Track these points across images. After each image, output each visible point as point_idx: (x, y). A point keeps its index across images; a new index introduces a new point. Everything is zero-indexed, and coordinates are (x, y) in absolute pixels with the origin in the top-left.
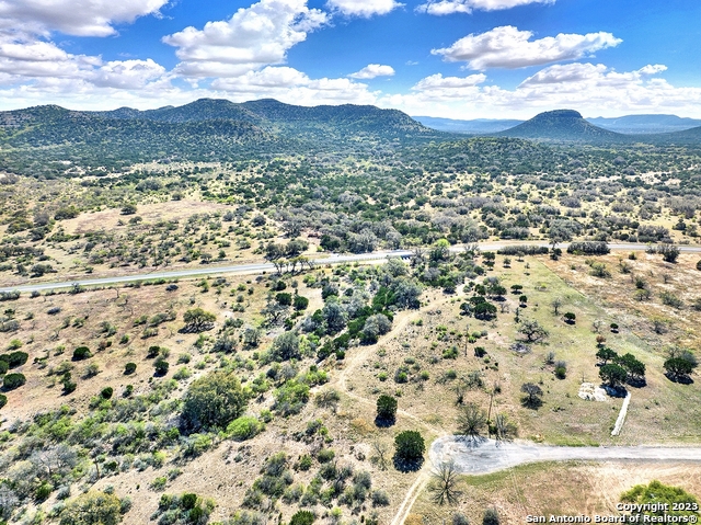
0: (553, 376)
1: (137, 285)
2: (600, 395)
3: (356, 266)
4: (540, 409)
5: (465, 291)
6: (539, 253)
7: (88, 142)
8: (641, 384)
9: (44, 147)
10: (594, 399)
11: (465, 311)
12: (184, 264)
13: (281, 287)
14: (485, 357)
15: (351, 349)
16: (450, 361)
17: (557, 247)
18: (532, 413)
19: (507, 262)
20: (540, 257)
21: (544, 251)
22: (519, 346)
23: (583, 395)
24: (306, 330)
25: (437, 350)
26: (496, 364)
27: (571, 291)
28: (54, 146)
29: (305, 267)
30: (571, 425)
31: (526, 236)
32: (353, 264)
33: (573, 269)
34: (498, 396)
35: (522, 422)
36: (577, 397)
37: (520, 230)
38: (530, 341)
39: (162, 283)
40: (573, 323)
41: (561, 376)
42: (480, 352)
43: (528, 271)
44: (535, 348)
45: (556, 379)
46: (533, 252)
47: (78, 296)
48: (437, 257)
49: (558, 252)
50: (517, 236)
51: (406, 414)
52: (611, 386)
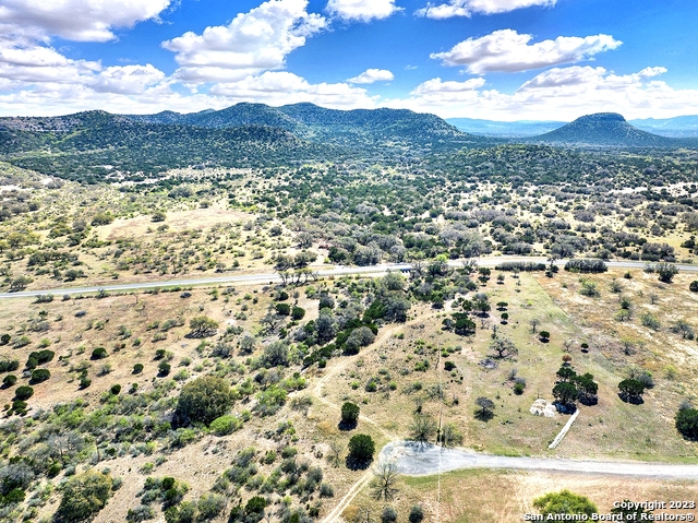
0: (512, 391)
1: (155, 292)
2: (550, 410)
3: (357, 278)
4: (490, 421)
5: (453, 306)
6: (536, 269)
7: (130, 147)
8: (593, 402)
9: (90, 152)
10: (542, 414)
11: (447, 326)
12: (200, 272)
13: (284, 297)
14: (454, 371)
15: (333, 359)
16: (420, 373)
17: (555, 264)
18: (482, 424)
19: (501, 278)
20: (535, 274)
21: (542, 267)
22: (488, 362)
23: (533, 410)
24: (299, 339)
25: (411, 362)
26: (462, 378)
27: (556, 309)
28: (98, 150)
29: (309, 278)
30: (514, 437)
31: (529, 252)
32: (354, 276)
33: (565, 287)
34: (455, 408)
35: (470, 432)
36: (528, 412)
37: (524, 245)
38: (501, 357)
39: (177, 290)
40: (547, 341)
41: (519, 392)
42: (449, 367)
43: (520, 288)
44: (504, 365)
45: (513, 394)
46: (530, 269)
47: (102, 300)
48: (435, 272)
49: (555, 269)
50: (519, 252)
51: (368, 420)
52: (563, 403)
